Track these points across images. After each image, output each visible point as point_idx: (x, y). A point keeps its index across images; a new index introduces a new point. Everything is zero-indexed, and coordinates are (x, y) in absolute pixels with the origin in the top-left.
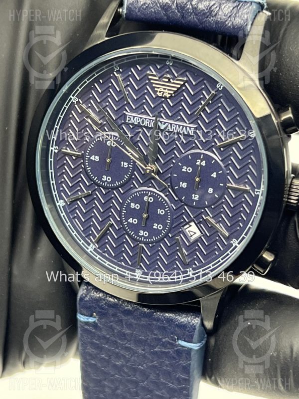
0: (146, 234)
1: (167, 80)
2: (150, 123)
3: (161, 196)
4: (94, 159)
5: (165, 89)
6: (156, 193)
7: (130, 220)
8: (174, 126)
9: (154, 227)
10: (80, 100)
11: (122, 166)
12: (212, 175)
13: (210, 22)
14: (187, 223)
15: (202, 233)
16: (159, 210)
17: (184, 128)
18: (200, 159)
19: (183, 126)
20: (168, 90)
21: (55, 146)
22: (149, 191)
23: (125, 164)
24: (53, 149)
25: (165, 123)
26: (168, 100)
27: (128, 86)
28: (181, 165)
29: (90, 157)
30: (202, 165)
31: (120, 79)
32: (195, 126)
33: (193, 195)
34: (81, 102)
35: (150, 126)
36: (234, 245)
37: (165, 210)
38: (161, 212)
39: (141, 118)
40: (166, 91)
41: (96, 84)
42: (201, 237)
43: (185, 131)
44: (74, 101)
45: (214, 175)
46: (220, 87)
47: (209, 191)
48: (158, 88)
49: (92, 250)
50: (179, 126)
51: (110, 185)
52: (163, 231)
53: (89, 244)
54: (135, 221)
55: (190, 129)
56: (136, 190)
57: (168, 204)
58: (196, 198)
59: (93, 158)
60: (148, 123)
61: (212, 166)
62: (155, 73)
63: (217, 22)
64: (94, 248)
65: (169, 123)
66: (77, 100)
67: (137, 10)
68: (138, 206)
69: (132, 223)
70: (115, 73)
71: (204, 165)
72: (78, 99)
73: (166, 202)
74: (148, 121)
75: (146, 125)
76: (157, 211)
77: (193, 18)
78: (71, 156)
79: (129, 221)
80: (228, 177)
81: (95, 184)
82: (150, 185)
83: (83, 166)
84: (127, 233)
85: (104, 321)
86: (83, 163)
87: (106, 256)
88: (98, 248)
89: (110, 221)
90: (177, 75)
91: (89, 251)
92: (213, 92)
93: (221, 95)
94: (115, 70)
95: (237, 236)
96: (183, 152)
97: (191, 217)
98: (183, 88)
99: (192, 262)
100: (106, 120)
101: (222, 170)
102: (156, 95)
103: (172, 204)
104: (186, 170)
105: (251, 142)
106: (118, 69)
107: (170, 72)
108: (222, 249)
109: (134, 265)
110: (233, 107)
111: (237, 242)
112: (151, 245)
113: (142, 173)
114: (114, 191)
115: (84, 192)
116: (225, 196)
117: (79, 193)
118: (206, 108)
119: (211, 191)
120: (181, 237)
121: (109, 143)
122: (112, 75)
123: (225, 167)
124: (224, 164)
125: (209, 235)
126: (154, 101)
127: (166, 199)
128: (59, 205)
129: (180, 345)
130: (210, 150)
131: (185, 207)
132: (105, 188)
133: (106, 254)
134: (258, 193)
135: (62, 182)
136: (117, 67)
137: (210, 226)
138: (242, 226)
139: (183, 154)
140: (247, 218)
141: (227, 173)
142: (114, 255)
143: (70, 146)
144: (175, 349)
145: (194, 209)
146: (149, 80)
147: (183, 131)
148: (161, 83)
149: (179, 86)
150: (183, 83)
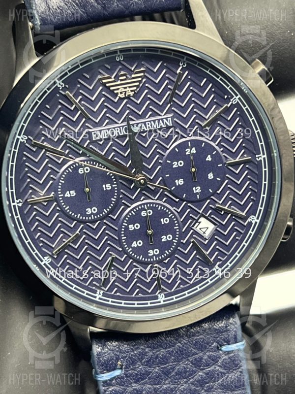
0: (157, 251)
2: (120, 131)
3: (159, 204)
4: (69, 196)
5: (125, 88)
6: (153, 203)
7: (134, 244)
8: (148, 124)
9: (163, 240)
10: (29, 137)
11: (105, 189)
12: (207, 159)
14: (197, 221)
15: (215, 224)
16: (162, 220)
17: (161, 121)
18: (188, 147)
19: (159, 120)
20: (130, 87)
21: (17, 199)
22: (144, 204)
23: (108, 185)
24: (15, 204)
25: (137, 124)
26: (132, 98)
27: (81, 100)
28: (170, 162)
29: (64, 195)
30: (193, 153)
31: (71, 95)
32: (172, 115)
33: (194, 189)
34: (32, 138)
35: (122, 134)
36: (254, 222)
37: (168, 218)
38: (165, 221)
39: (109, 129)
40: (128, 89)
41: (42, 112)
42: (216, 230)
43: (162, 124)
44: (22, 141)
45: (209, 158)
46: (184, 64)
47: (209, 178)
48: (118, 89)
49: (100, 296)
50: (154, 121)
51: (99, 216)
52: (174, 241)
53: (95, 292)
54: (140, 243)
55: (167, 120)
56: (129, 209)
57: (170, 210)
59: (67, 195)
60: (119, 131)
61: (203, 149)
62: (107, 75)
64: (103, 293)
65: (142, 123)
66: (27, 138)
67: (52, 17)
68: (137, 226)
69: (137, 246)
70: (61, 91)
71: (195, 152)
72: (27, 136)
73: (167, 208)
74: (117, 130)
75: (117, 135)
76: (161, 222)
77: (116, 6)
78: (40, 203)
79: (133, 246)
80: (224, 154)
81: (80, 222)
82: (143, 198)
83: (58, 208)
84: (135, 260)
85: (132, 367)
86: (58, 205)
87: (119, 296)
88: (107, 291)
89: (111, 255)
90: (133, 69)
91: (97, 299)
92: (178, 71)
93: (187, 73)
94: (61, 89)
95: (253, 211)
96: (168, 147)
97: (199, 213)
98: (144, 80)
99: (216, 260)
100: (69, 147)
101: (215, 149)
102: (118, 98)
103: (174, 208)
104: (177, 165)
105: (236, 109)
106: (63, 86)
107: (125, 68)
108: (243, 232)
109: (154, 291)
110: (205, 79)
111: (255, 218)
112: (166, 261)
113: (130, 189)
114: (105, 221)
115: (70, 237)
116: (227, 175)
117: (64, 240)
118: (177, 91)
119: (211, 176)
120: (195, 238)
121: (81, 171)
122: (58, 95)
123: (217, 145)
124: (215, 143)
125: (224, 223)
126: (116, 105)
127: (165, 204)
128: (45, 264)
129: (225, 352)
130: (195, 134)
131: (189, 204)
132: (93, 222)
133: (118, 294)
134: (260, 158)
135: (39, 237)
136: (61, 84)
137: (223, 213)
138: (255, 199)
139: (168, 149)
140: (257, 189)
141: (222, 151)
142: (128, 290)
143: (35, 192)
144: (221, 361)
145: (199, 203)
146: (104, 85)
147: (160, 125)
148: (119, 82)
149: (140, 79)
150: (142, 74)
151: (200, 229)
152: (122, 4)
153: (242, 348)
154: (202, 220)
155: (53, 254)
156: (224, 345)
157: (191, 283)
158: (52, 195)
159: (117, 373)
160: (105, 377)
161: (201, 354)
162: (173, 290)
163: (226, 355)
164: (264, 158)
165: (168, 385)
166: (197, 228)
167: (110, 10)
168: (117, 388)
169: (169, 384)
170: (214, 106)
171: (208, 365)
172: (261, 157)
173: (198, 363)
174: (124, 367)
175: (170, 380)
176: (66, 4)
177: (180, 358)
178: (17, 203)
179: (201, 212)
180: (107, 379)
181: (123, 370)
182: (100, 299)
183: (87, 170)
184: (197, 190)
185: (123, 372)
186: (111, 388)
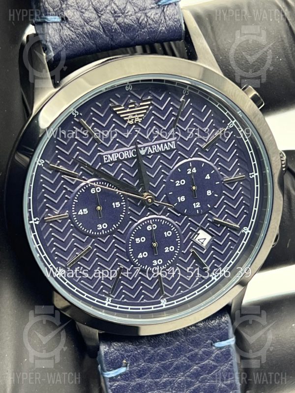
0: (160, 261)
1: (133, 106)
2: (129, 154)
3: (163, 219)
4: (82, 213)
5: (134, 115)
6: (157, 219)
7: (140, 256)
8: (154, 147)
9: (166, 251)
10: (46, 161)
11: (114, 207)
12: (206, 178)
13: (142, 35)
14: (196, 233)
15: (212, 235)
16: (165, 233)
17: (165, 145)
18: (190, 167)
19: (163, 143)
20: (138, 114)
21: (34, 218)
22: (149, 219)
23: (117, 203)
24: (32, 222)
25: (144, 147)
26: (139, 124)
28: (173, 181)
29: (77, 213)
30: (194, 173)
31: (85, 122)
33: (194, 204)
34: (49, 162)
35: (131, 157)
36: (246, 233)
37: (171, 231)
38: (168, 234)
39: (118, 153)
40: (136, 116)
42: (213, 240)
43: (167, 147)
44: (40, 165)
45: (208, 177)
46: (187, 93)
47: (208, 194)
48: (127, 116)
49: (109, 303)
50: (160, 144)
51: (108, 231)
52: (176, 251)
53: (104, 299)
54: (145, 255)
55: (171, 144)
56: (136, 224)
57: (172, 224)
58: (197, 206)
59: (81, 213)
60: (127, 154)
61: (203, 169)
62: (117, 104)
64: (112, 300)
65: (148, 146)
66: (44, 162)
68: (143, 239)
69: (143, 257)
70: (75, 119)
71: (195, 171)
72: (44, 160)
73: (170, 222)
74: (126, 153)
75: (126, 158)
76: (165, 235)
78: (56, 221)
79: (139, 257)
80: (221, 173)
81: (91, 236)
83: (72, 225)
85: (135, 364)
86: (72, 222)
87: (126, 302)
88: (116, 298)
89: (119, 265)
90: (140, 98)
91: (106, 306)
92: (181, 100)
93: (189, 100)
94: (75, 116)
95: (246, 223)
96: (171, 168)
97: (198, 226)
98: (151, 107)
99: (213, 267)
100: (82, 169)
101: (213, 169)
102: (127, 124)
103: (176, 222)
104: (180, 183)
106: (78, 114)
107: (133, 97)
108: (237, 242)
109: (156, 298)
110: (205, 106)
111: (248, 229)
113: (137, 206)
114: (114, 235)
115: (83, 250)
116: (224, 192)
117: (77, 253)
118: (180, 117)
119: (209, 193)
120: (194, 249)
121: (93, 191)
122: (72, 122)
123: (215, 165)
124: (213, 163)
125: (220, 235)
127: (168, 219)
129: (217, 348)
130: (196, 155)
131: (189, 219)
132: (104, 236)
133: (125, 300)
134: (253, 176)
135: (55, 251)
136: (76, 112)
137: (219, 225)
138: (248, 212)
139: (172, 169)
140: (250, 203)
141: (219, 170)
142: (134, 297)
143: (51, 211)
144: (214, 355)
145: (198, 217)
146: (115, 112)
147: (165, 148)
148: (128, 110)
149: (147, 107)
150: (149, 103)
151: (199, 240)
152: (128, 36)
153: (232, 343)
154: (201, 232)
155: (67, 266)
156: (216, 342)
157: (190, 288)
158: (66, 214)
159: (123, 370)
160: (112, 374)
161: (197, 351)
162: (174, 296)
163: (218, 350)
164: (257, 176)
165: (167, 379)
166: (197, 239)
167: (117, 41)
168: (122, 383)
169: (168, 377)
171: (202, 359)
172: (253, 174)
173: (193, 358)
174: (128, 365)
175: (169, 374)
176: (77, 36)
177: (178, 355)
178: (35, 221)
179: (199, 225)
180: (113, 375)
181: (128, 367)
182: (108, 305)
183: (98, 190)
185: (128, 369)
186: (117, 383)
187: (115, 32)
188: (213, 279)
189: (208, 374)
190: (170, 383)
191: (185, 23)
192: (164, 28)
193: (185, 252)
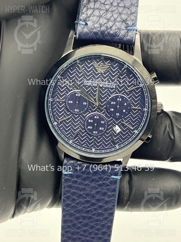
0: (96, 132)
1: (102, 66)
3: (102, 116)
5: (101, 70)
6: (100, 115)
7: (89, 127)
9: (100, 129)
13: (116, 39)
14: (115, 126)
15: (121, 129)
16: (102, 121)
18: (119, 98)
20: (103, 70)
21: (51, 98)
22: (96, 114)
23: (85, 103)
24: (50, 100)
26: (103, 74)
27: (84, 69)
28: (110, 101)
29: (68, 102)
31: (81, 67)
33: (117, 114)
34: (62, 78)
36: (136, 133)
37: (104, 121)
41: (69, 70)
42: (121, 131)
44: (59, 78)
45: (125, 104)
46: (126, 67)
48: (98, 69)
49: (71, 142)
51: (79, 113)
52: (104, 130)
53: (70, 140)
54: (91, 128)
56: (90, 114)
57: (105, 119)
58: (118, 115)
59: (70, 102)
61: (124, 100)
62: (96, 63)
63: (120, 39)
67: (83, 36)
68: (92, 121)
70: (78, 64)
71: (121, 100)
73: (105, 118)
77: (108, 38)
78: (59, 102)
81: (71, 113)
82: (97, 111)
84: (87, 133)
85: (76, 172)
86: (65, 105)
88: (74, 141)
89: (79, 128)
90: (106, 63)
91: (70, 143)
92: (123, 69)
93: (126, 70)
95: (137, 129)
96: (111, 95)
98: (109, 69)
99: (118, 142)
101: (129, 102)
102: (97, 72)
103: (107, 118)
104: (113, 103)
105: (140, 89)
107: (103, 62)
108: (130, 135)
109: (91, 147)
110: (132, 75)
111: (137, 131)
112: (99, 137)
113: (93, 107)
114: (80, 116)
115: (66, 117)
116: (130, 112)
117: (64, 118)
118: (120, 76)
119: (124, 111)
120: (112, 132)
121: (77, 95)
122: (76, 65)
124: (129, 99)
125: (124, 130)
126: (97, 75)
127: (104, 116)
128: (55, 125)
129: (112, 178)
130: (123, 94)
131: (113, 119)
132: (76, 115)
133: (78, 143)
135: (55, 114)
136: (79, 61)
137: (125, 126)
138: (139, 124)
139: (111, 96)
140: (140, 121)
141: (131, 103)
142: (82, 143)
143: (58, 98)
144: (110, 180)
145: (117, 119)
146: (94, 66)
148: (100, 67)
149: (108, 68)
150: (109, 66)
153: (119, 178)
154: (117, 126)
155: (58, 122)
156: (112, 175)
157: (106, 148)
158: (64, 100)
159: (70, 173)
162: (99, 148)
166: (114, 128)
167: (105, 39)
168: (69, 178)
170: (133, 86)
171: (104, 180)
172: (145, 109)
173: (100, 178)
174: (73, 171)
175: (89, 181)
176: (90, 32)
179: (117, 123)
180: (66, 174)
183: (79, 95)
184: (118, 114)
185: (72, 173)
186: (67, 177)
187: (105, 35)
188: (117, 147)
189: (105, 187)
190: (88, 185)
191: (135, 39)
192: (126, 39)
193: (108, 132)
